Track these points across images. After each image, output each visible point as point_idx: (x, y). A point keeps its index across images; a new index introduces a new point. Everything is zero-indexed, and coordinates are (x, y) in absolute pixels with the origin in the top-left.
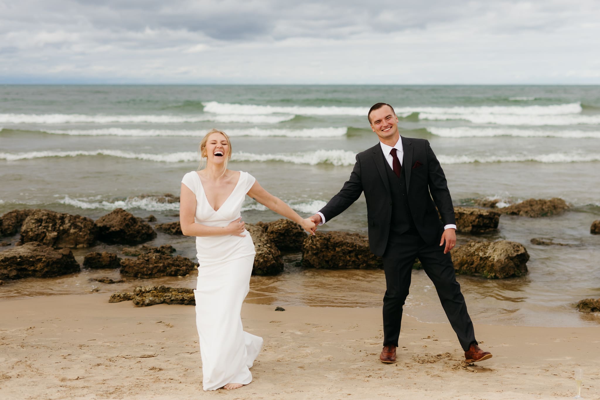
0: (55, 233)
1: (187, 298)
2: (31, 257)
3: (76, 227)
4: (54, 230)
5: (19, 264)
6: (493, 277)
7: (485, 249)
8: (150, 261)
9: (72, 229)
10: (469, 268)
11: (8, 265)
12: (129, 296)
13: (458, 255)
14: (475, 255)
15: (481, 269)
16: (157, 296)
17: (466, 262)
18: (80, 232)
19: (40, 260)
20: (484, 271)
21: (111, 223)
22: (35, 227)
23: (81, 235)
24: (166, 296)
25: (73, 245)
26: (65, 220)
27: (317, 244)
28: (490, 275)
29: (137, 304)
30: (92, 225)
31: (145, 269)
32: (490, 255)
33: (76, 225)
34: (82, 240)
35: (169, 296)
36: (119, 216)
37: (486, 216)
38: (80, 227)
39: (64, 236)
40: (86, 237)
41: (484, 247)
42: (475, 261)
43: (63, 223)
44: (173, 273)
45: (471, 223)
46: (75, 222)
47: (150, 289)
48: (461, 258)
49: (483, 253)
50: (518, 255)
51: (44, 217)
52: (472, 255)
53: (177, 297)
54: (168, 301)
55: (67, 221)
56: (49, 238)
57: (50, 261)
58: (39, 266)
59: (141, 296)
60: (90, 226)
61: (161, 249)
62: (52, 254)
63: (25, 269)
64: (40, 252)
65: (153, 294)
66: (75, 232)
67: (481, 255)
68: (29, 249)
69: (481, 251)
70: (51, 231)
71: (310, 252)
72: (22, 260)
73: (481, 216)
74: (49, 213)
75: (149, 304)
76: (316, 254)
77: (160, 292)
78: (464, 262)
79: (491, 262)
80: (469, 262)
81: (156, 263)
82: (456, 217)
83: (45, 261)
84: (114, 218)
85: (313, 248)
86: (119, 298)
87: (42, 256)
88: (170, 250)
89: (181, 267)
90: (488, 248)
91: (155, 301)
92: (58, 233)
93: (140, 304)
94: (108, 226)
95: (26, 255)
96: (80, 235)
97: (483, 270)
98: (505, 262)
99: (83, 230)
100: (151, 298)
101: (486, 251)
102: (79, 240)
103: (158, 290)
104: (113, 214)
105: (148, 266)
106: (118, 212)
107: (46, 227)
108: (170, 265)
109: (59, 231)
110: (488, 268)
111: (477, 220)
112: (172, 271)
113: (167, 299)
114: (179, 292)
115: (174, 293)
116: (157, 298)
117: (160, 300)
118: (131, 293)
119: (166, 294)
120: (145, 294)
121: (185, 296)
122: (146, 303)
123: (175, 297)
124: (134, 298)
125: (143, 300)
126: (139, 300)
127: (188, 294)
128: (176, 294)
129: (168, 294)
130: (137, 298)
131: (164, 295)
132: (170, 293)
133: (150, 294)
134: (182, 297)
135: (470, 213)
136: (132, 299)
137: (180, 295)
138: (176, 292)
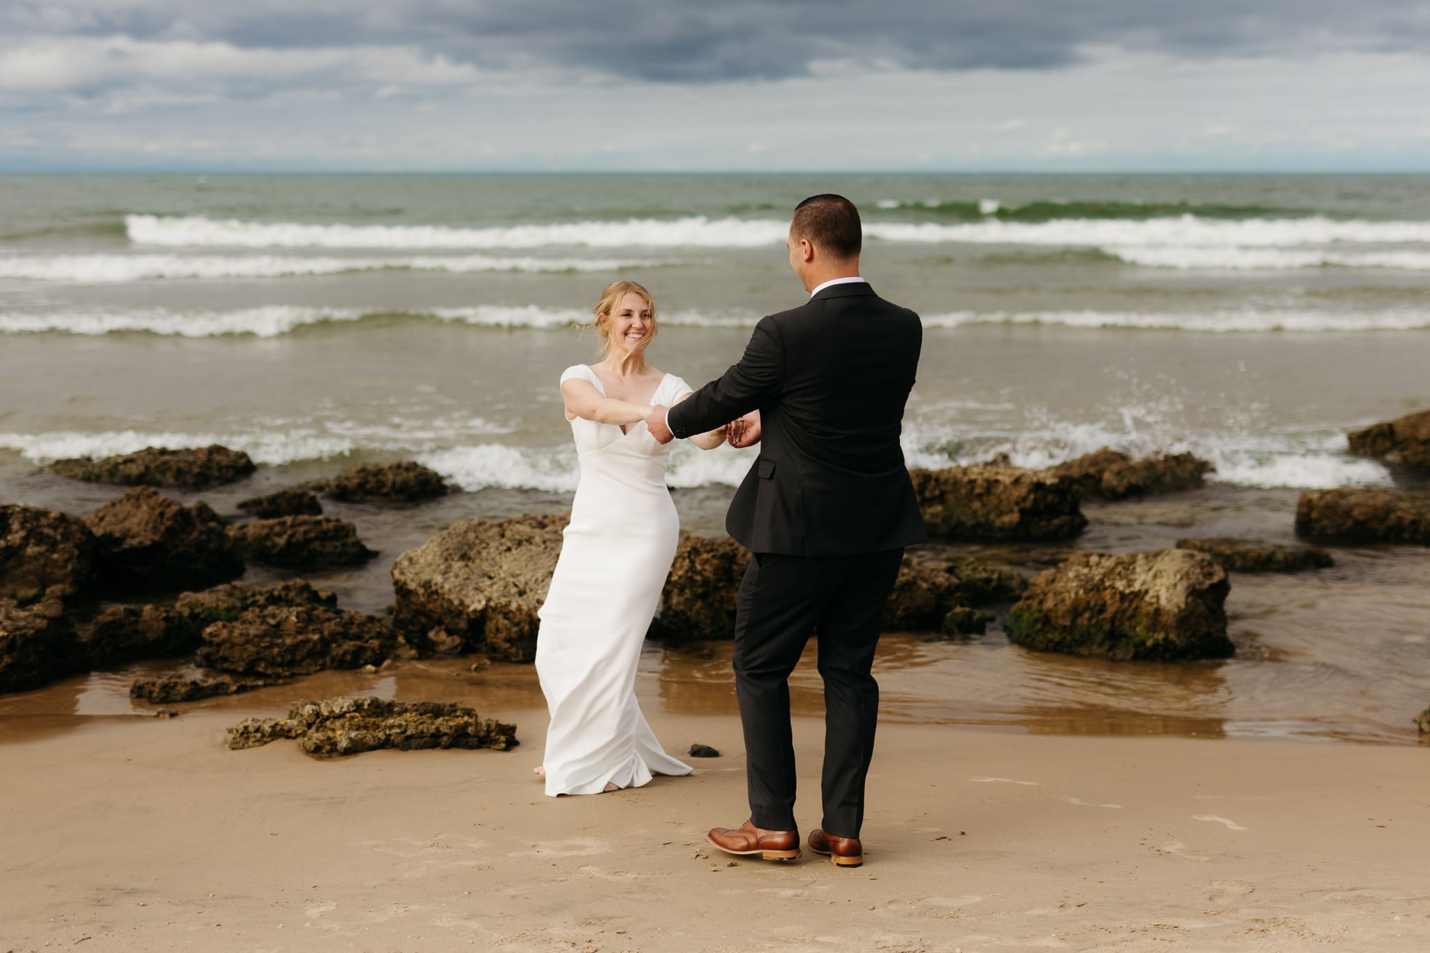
1: (447, 731)
3: (41, 539)
6: (1161, 642)
7: (1129, 572)
8: (281, 628)
9: (31, 545)
10: (1094, 621)
12: (286, 728)
13: (1062, 590)
14: (1105, 589)
15: (1127, 624)
16: (366, 727)
17: (1087, 607)
18: (54, 552)
20: (1135, 628)
21: (127, 524)
24: (392, 727)
25: (33, 587)
26: (11, 521)
27: (705, 570)
28: (1152, 637)
29: (317, 752)
30: (82, 533)
31: (276, 651)
32: (1144, 588)
33: (41, 533)
34: (59, 573)
35: (400, 726)
36: (145, 507)
37: (1052, 485)
38: (52, 540)
39: (11, 563)
40: (70, 567)
41: (1124, 568)
42: (1109, 602)
44: (349, 657)
45: (1017, 504)
46: (38, 526)
47: (344, 710)
48: (1073, 595)
49: (1124, 582)
50: (1212, 586)
52: (1098, 588)
53: (421, 727)
54: (398, 740)
55: (15, 526)
57: (18, 637)
59: (321, 729)
61: (283, 594)
65: (352, 722)
66: (40, 554)
67: (1121, 588)
69: (1118, 578)
71: (687, 591)
73: (1040, 486)
75: (350, 749)
76: (703, 597)
77: (369, 716)
78: (1081, 608)
79: (1151, 604)
80: (1096, 605)
81: (299, 632)
82: (978, 491)
84: (129, 513)
85: (696, 581)
86: (259, 735)
88: (305, 595)
89: (367, 642)
90: (1134, 568)
91: (364, 741)
93: (324, 751)
94: (117, 535)
96: (52, 560)
97: (1133, 624)
98: (1187, 604)
99: (62, 546)
100: (353, 734)
101: (1132, 577)
102: (51, 573)
103: (365, 709)
104: (124, 502)
105: (280, 641)
106: (138, 498)
108: (339, 637)
110: (1145, 621)
111: (1032, 496)
112: (346, 652)
113: (397, 733)
114: (421, 715)
115: (411, 717)
116: (366, 733)
117: (376, 739)
118: (289, 721)
119: (391, 721)
120: (332, 723)
121: (443, 724)
122: (342, 747)
123: (416, 728)
124: (300, 734)
125: (329, 739)
126: (322, 741)
127: (447, 718)
128: (416, 719)
129: (396, 720)
130: (316, 735)
131: (384, 724)
132: (399, 718)
133: (345, 722)
134: (434, 727)
135: (1012, 479)
136: (297, 736)
137: (428, 724)
138: (414, 714)
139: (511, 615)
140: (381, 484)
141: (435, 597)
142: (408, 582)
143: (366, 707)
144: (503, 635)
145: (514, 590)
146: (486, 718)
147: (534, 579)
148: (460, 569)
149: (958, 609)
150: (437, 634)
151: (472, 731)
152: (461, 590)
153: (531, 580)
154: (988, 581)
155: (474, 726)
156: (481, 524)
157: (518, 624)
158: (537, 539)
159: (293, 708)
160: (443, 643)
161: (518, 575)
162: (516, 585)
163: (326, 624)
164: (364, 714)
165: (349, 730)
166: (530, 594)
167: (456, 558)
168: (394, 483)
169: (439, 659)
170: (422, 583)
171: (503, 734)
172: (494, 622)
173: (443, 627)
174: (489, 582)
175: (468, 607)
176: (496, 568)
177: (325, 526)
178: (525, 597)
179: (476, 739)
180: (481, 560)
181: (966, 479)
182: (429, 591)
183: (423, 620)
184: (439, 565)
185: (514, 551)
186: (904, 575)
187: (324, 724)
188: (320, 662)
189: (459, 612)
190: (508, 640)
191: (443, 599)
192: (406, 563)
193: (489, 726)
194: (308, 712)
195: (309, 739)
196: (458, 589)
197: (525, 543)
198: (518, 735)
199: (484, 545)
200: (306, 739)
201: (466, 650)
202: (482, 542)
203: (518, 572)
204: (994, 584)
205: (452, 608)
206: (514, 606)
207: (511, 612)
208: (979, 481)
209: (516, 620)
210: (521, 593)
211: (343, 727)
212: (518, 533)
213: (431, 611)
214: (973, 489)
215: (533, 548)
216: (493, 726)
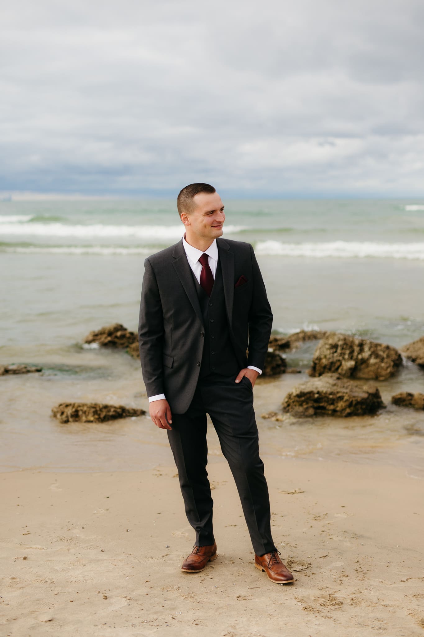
0: (352, 363)
2: (331, 393)
4: (351, 358)
5: (317, 400)
11: (303, 402)
19: (341, 398)
22: (330, 354)
23: (382, 368)
43: (361, 351)
51: (340, 343)
56: (345, 368)
58: (341, 405)
60: (394, 357)
62: (356, 391)
63: (324, 408)
64: (341, 387)
68: (328, 382)
70: (348, 359)
72: (320, 397)
74: (347, 338)
83: (347, 400)
87: (344, 393)
92: (356, 363)
95: (324, 390)
107: (342, 354)
109: (357, 361)
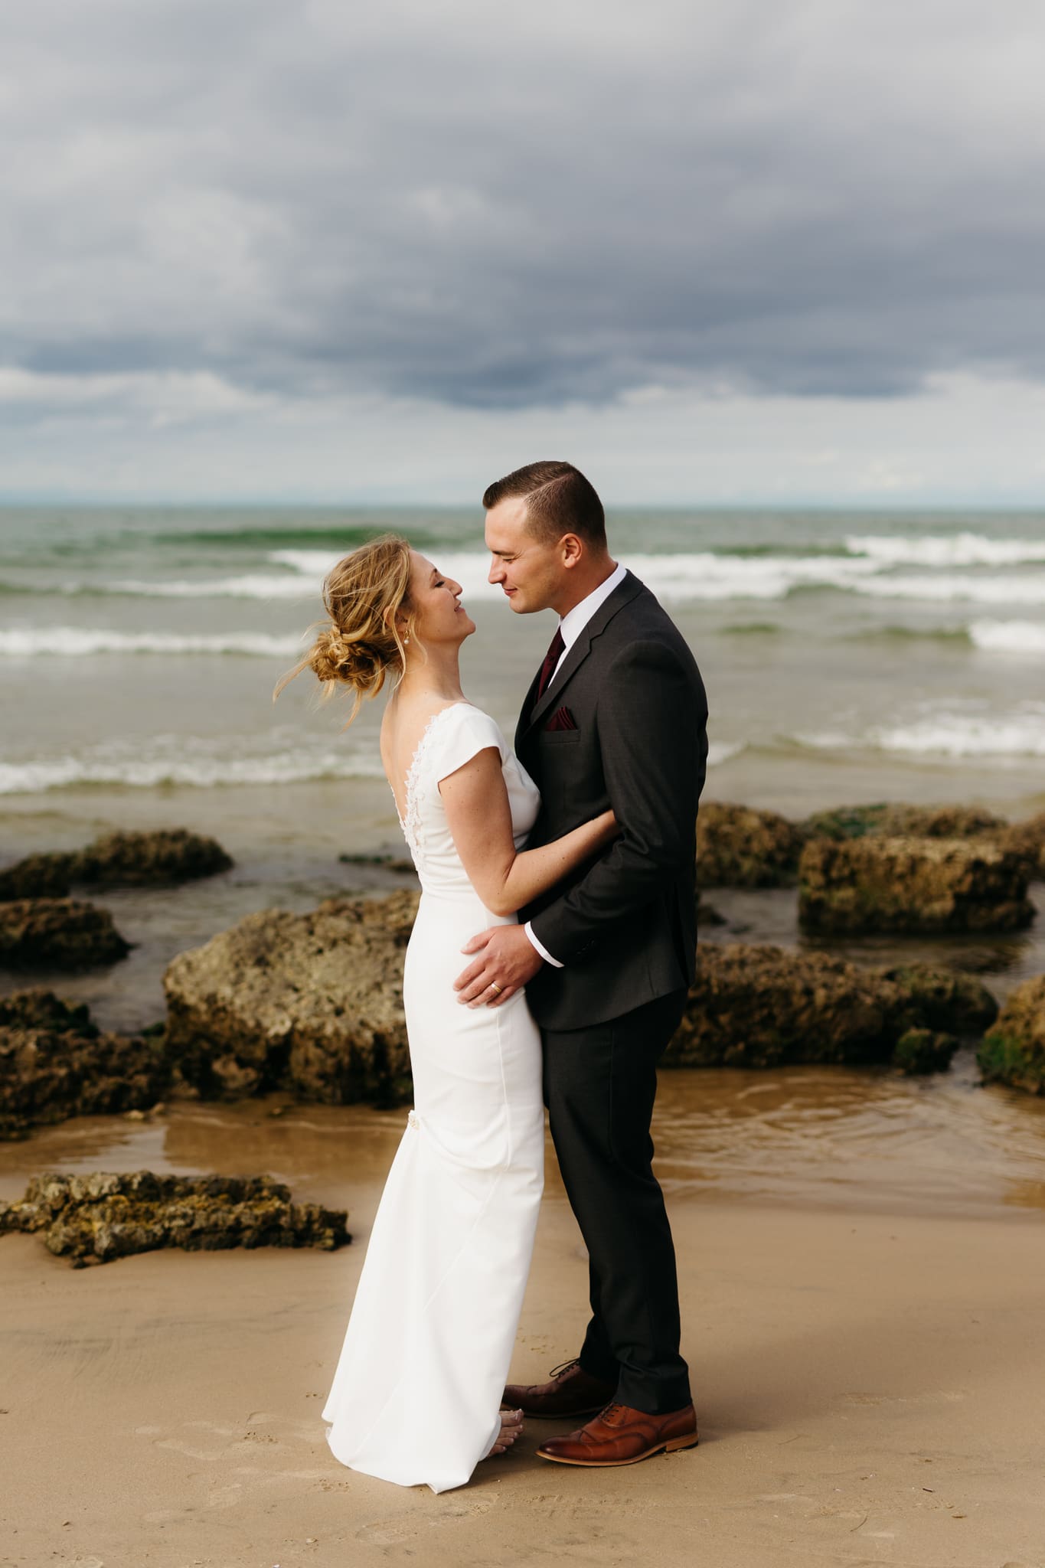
1: (251, 1222)
8: (17, 1059)
12: (21, 1217)
16: (135, 1218)
24: (172, 1217)
29: (65, 1255)
35: (184, 1216)
44: (106, 1100)
45: (951, 886)
47: (105, 1190)
53: (214, 1217)
54: (182, 1237)
59: (71, 1219)
61: (19, 1007)
65: (117, 1210)
73: (978, 865)
75: (113, 1250)
77: (140, 1200)
81: (40, 1066)
82: (899, 869)
88: (47, 1009)
89: (131, 1078)
91: (133, 1237)
93: (76, 1254)
100: (118, 1229)
103: (133, 1191)
105: (13, 1078)
108: (94, 1074)
111: (969, 879)
112: (103, 1094)
113: (179, 1227)
114: (212, 1196)
115: (199, 1202)
116: (137, 1227)
117: (151, 1235)
118: (25, 1206)
119: (172, 1209)
120: (87, 1210)
121: (246, 1214)
122: (101, 1248)
123: (208, 1219)
124: (42, 1226)
125: (83, 1235)
126: (73, 1238)
127: (251, 1203)
128: (206, 1204)
129: (179, 1206)
130: (64, 1229)
131: (161, 1212)
132: (182, 1203)
133: (106, 1209)
134: (232, 1217)
135: (944, 855)
136: (37, 1229)
137: (224, 1212)
138: (204, 1197)
139: (325, 1042)
140: (140, 858)
141: (222, 1015)
142: (186, 994)
143: (135, 1186)
144: (314, 1069)
145: (328, 1008)
146: (306, 1202)
147: (355, 993)
148: (256, 977)
149: (913, 1033)
150: (225, 1065)
151: (286, 1222)
152: (257, 1007)
153: (350, 993)
154: (940, 991)
155: (289, 1215)
156: (282, 916)
157: (334, 1054)
158: (358, 938)
159: (33, 1186)
160: (233, 1078)
161: (334, 987)
162: (331, 1001)
163: (77, 1055)
164: (132, 1197)
165: (111, 1221)
166: (349, 1012)
167: (250, 962)
168: (158, 856)
169: (230, 1101)
170: (205, 997)
171: (331, 1226)
172: (302, 1051)
173: (233, 1056)
174: (293, 996)
175: (267, 1030)
176: (303, 977)
177: (72, 913)
178: (344, 1016)
179: (292, 1233)
180: (284, 965)
181: (883, 855)
182: (214, 1007)
183: (205, 1045)
184: (226, 973)
185: (328, 954)
186: (840, 986)
187: (76, 1212)
188: (68, 1106)
189: (255, 1036)
190: (322, 1076)
191: (233, 1018)
192: (182, 969)
193: (309, 1214)
194: (54, 1194)
195: (55, 1235)
196: (253, 1005)
197: (341, 943)
198: (351, 1225)
199: (286, 945)
200: (50, 1234)
201: (263, 1088)
202: (285, 940)
203: (333, 982)
204: (948, 996)
205: (246, 1032)
206: (329, 1030)
207: (325, 1037)
208: (902, 858)
209: (333, 1049)
210: (339, 1012)
211: (103, 1216)
212: (333, 929)
213: (216, 1034)
214: (892, 868)
215: (353, 949)
216: (316, 1215)
